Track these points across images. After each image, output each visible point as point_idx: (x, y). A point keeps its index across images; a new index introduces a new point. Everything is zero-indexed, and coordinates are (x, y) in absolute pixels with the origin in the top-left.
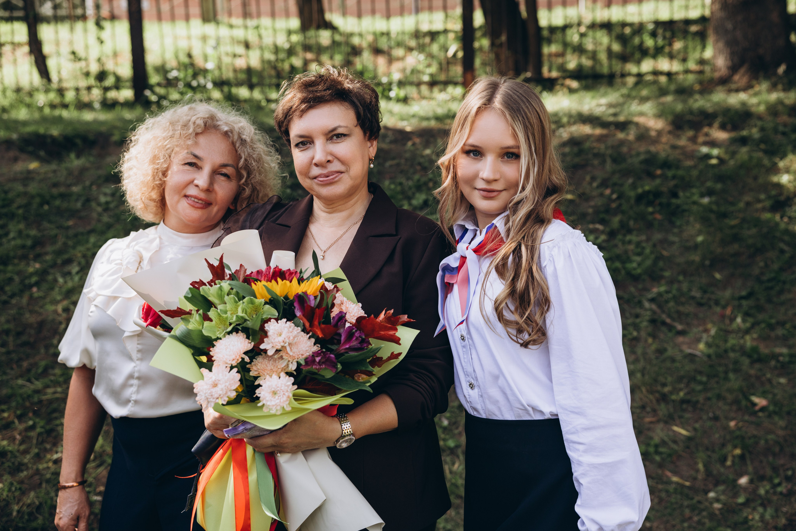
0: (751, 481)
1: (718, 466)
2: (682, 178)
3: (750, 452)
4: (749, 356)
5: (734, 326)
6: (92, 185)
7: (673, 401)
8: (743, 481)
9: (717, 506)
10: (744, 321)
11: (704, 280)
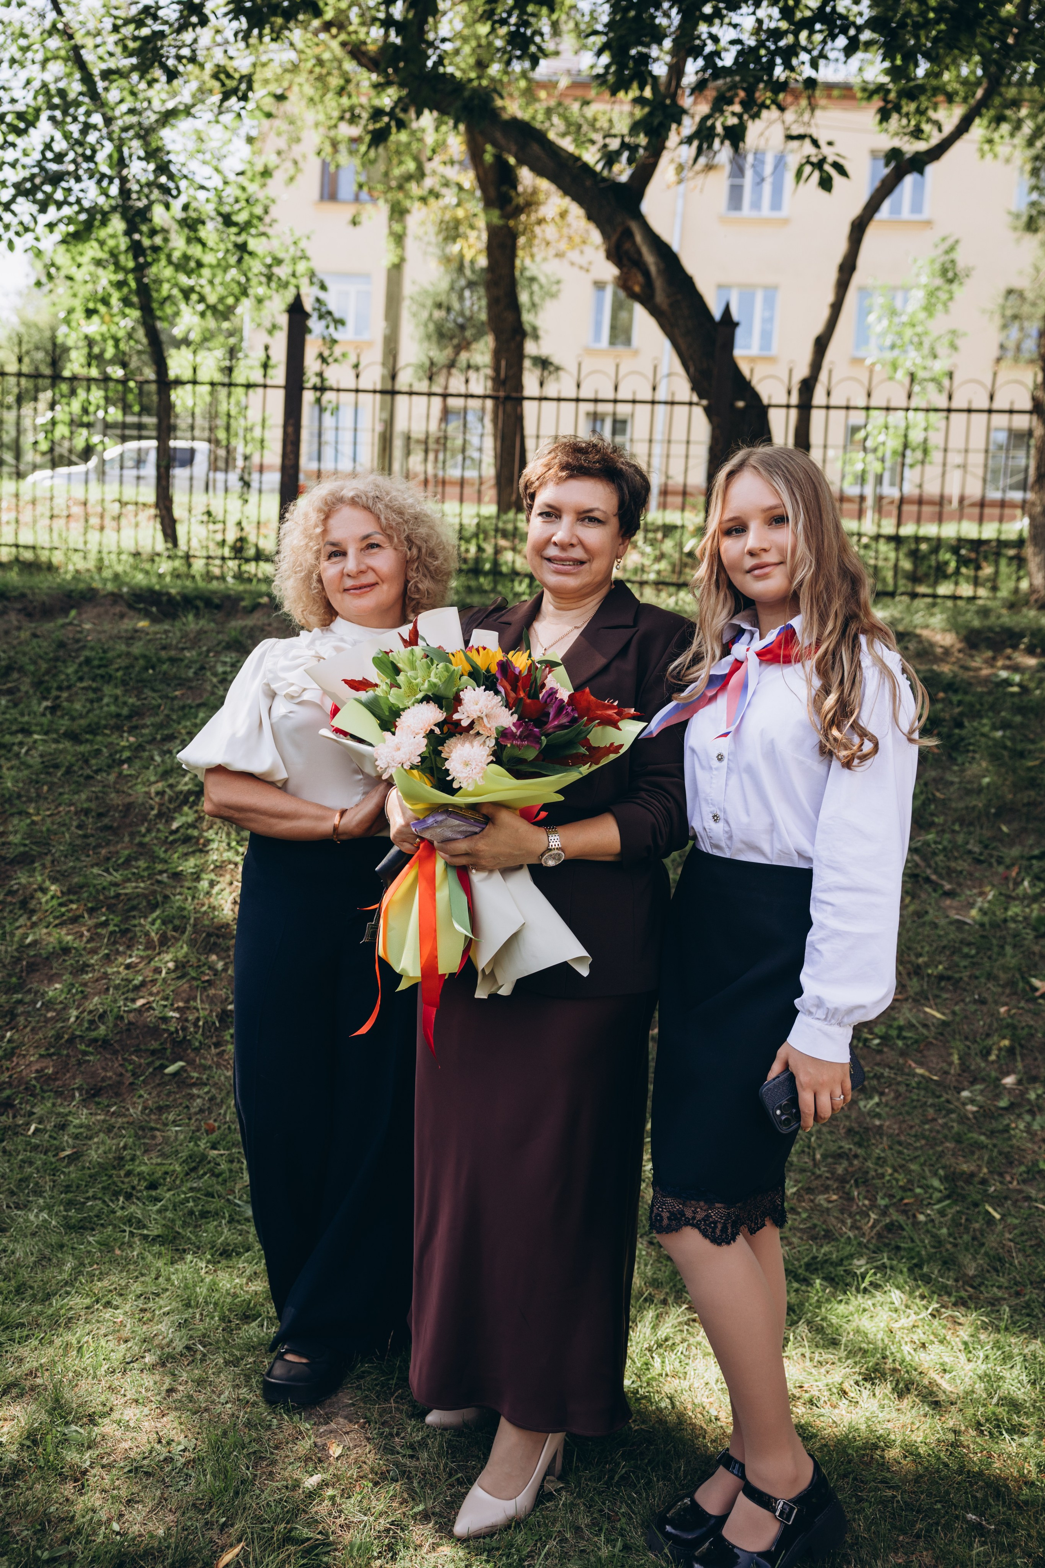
0: (1019, 1082)
1: (978, 1060)
2: (971, 705)
3: (1022, 1046)
4: (1035, 929)
5: (1020, 891)
6: (208, 651)
7: (929, 975)
8: (1009, 1080)
9: (971, 1108)
10: (1033, 885)
11: (987, 833)
